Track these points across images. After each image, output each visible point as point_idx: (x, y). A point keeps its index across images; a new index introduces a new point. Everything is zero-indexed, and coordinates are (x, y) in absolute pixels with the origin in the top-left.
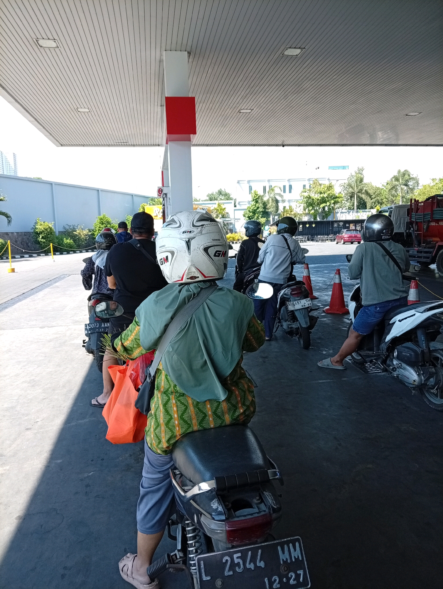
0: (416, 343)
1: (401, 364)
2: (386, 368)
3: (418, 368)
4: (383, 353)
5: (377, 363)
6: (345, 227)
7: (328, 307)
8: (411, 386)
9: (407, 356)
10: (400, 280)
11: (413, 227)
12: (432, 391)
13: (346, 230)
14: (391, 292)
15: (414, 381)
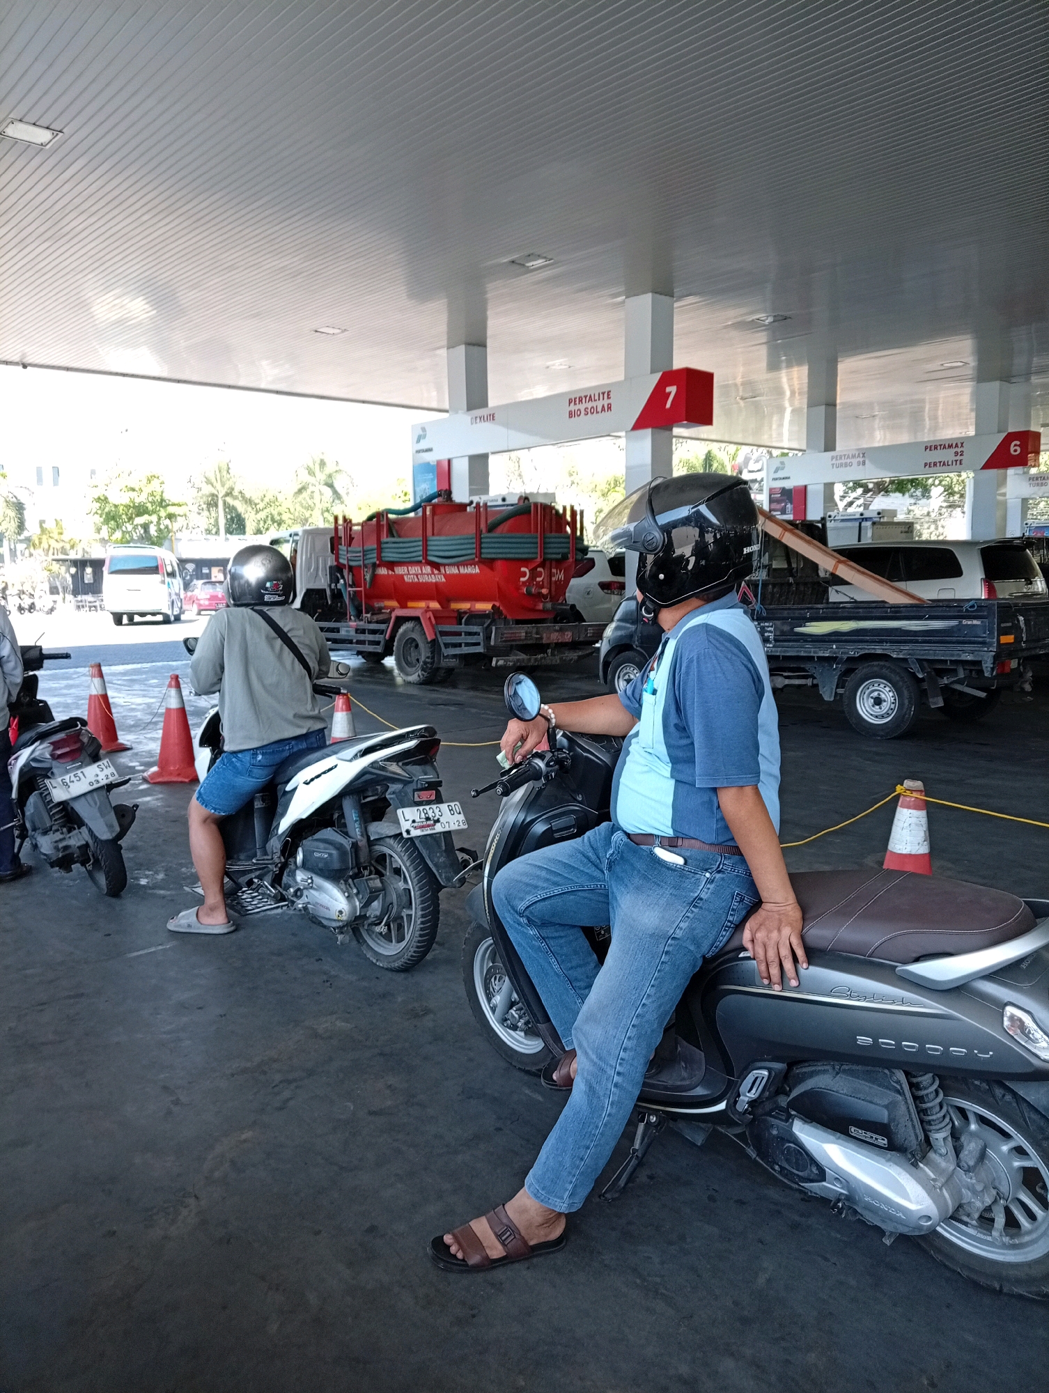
0: (343, 829)
1: (311, 878)
2: (281, 894)
3: (346, 881)
4: (272, 859)
5: (262, 886)
6: (199, 575)
7: (155, 769)
8: (335, 924)
9: (323, 859)
10: (306, 693)
11: (343, 577)
12: (378, 929)
13: (203, 581)
14: (286, 720)
15: (341, 912)
